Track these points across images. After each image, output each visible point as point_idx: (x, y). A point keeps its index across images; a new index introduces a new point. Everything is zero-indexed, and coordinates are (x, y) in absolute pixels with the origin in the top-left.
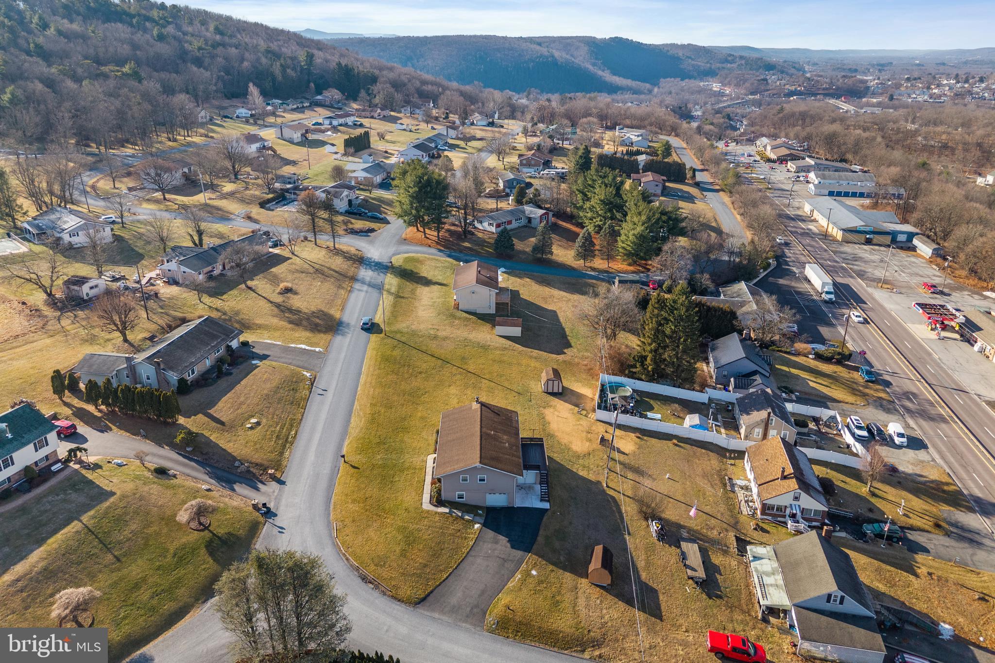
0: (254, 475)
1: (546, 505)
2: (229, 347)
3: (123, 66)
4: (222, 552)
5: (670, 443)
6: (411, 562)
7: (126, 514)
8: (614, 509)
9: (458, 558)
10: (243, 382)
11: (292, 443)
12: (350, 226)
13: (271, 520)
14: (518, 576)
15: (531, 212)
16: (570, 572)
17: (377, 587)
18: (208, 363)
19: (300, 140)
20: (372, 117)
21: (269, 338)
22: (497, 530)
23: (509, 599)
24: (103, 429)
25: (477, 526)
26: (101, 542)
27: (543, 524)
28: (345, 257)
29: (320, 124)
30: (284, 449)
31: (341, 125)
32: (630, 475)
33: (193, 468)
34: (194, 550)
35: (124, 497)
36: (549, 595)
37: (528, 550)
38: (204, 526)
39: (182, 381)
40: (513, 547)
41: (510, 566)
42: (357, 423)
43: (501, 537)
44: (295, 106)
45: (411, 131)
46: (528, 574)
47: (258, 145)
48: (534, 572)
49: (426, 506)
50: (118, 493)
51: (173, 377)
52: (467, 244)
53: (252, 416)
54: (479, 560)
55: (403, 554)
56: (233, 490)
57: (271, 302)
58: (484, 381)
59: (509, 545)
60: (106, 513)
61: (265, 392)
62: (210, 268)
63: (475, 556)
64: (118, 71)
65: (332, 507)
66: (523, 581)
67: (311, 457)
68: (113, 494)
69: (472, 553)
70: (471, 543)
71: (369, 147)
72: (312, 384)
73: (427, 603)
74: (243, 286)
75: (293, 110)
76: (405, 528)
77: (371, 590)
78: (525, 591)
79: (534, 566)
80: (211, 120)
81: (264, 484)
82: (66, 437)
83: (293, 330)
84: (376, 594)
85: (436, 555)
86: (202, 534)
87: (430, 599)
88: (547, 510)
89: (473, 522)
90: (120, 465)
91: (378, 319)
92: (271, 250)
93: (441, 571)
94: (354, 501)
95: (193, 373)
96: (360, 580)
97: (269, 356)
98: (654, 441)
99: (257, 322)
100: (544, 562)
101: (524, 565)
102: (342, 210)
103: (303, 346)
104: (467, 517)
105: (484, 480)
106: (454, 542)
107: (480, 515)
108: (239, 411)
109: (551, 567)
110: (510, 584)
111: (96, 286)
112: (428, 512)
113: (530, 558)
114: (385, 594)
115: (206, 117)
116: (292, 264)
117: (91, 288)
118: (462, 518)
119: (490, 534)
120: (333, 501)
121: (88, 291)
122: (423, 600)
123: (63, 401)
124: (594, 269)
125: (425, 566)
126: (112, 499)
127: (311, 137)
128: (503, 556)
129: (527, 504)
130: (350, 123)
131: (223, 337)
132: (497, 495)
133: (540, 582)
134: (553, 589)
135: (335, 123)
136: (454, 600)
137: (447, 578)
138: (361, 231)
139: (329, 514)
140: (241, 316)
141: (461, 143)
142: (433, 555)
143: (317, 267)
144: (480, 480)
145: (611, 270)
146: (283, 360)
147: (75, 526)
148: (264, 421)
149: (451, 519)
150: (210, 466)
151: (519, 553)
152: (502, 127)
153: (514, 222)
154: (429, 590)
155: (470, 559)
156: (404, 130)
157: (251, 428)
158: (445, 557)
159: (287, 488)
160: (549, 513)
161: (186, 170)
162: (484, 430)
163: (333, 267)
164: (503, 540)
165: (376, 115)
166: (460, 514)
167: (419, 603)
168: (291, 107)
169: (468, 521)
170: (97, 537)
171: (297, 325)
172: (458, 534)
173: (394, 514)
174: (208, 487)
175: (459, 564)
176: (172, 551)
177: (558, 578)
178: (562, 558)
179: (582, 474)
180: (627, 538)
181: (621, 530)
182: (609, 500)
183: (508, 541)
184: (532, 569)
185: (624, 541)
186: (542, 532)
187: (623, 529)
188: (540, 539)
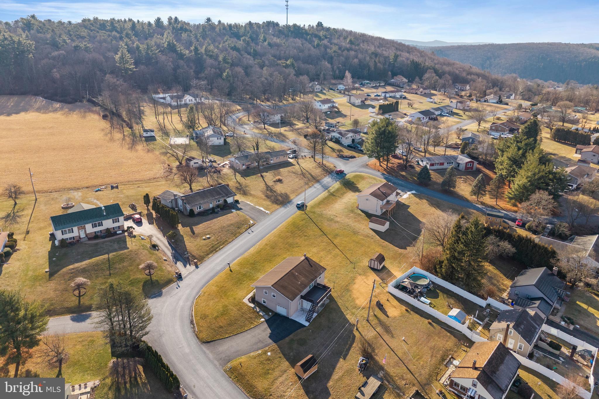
0: (189, 260)
1: (307, 324)
2: (225, 201)
3: (287, 61)
4: (148, 287)
5: (426, 321)
6: (216, 323)
7: (126, 258)
8: (349, 342)
9: (240, 331)
10: (218, 218)
11: (216, 252)
12: (341, 153)
13: (178, 282)
14: (259, 352)
15: (461, 159)
16: (290, 363)
17: (193, 328)
18: (211, 206)
19: (360, 104)
20: (416, 93)
21: (251, 201)
22: (270, 325)
23: (245, 360)
24: (151, 223)
25: (263, 320)
26: (109, 266)
27: (297, 331)
28: (324, 170)
29: (379, 96)
30: (210, 253)
31: (390, 97)
32: (379, 329)
33: (168, 249)
34: (139, 282)
35: (131, 251)
36: (267, 368)
37: (276, 341)
38: (150, 273)
39: (192, 211)
40: (270, 337)
41: (260, 345)
42: (252, 250)
44: (374, 85)
45: (435, 103)
46: (265, 353)
47: (329, 105)
48: (269, 354)
49: (246, 301)
50: (130, 249)
51: (188, 207)
52: (404, 173)
53: (209, 234)
54: (248, 336)
55: (216, 318)
56: (176, 263)
57: (266, 184)
58: (337, 250)
59: (269, 335)
60: (120, 255)
61: (225, 225)
62: (249, 163)
63: (248, 333)
64: (285, 63)
65: (206, 285)
66: (259, 355)
67: (218, 260)
68: (128, 248)
69: (248, 331)
70: (252, 327)
71: (397, 110)
72: (250, 227)
73: (208, 345)
74: (259, 175)
75: (373, 87)
76: (226, 307)
77: (190, 328)
78: (256, 360)
79: (272, 351)
80: (321, 90)
81: (190, 265)
82: (137, 222)
83: (264, 200)
84: (191, 330)
85: (230, 325)
86: (147, 276)
87: (212, 343)
88: (304, 326)
89: (263, 317)
90: (142, 239)
91: (309, 204)
92: (289, 160)
93: (227, 333)
94: (217, 286)
95: (200, 208)
97: (242, 209)
98: (417, 317)
99: (252, 193)
100: (279, 351)
101: (267, 348)
102: (346, 145)
103: (262, 209)
104: (261, 313)
105: (275, 297)
106: (244, 322)
107: (269, 315)
108: (206, 230)
109: (281, 355)
110: (252, 354)
111: (197, 163)
112: (244, 303)
113: (274, 346)
114: (194, 332)
115: (319, 89)
116: (294, 168)
117: (195, 163)
118: (258, 313)
119: (266, 325)
120: (209, 283)
121: (193, 164)
122: (208, 342)
123: (148, 208)
124: (483, 203)
125: (221, 327)
126: (126, 251)
127: (367, 102)
128: (261, 339)
129: (297, 320)
130: (398, 96)
131: (224, 195)
132: (282, 308)
133: (268, 360)
134: (273, 366)
135: (388, 95)
136: (221, 349)
137: (227, 337)
138: (346, 157)
139: (202, 288)
140: (247, 188)
141: (461, 112)
142: (229, 324)
143: (304, 171)
144: (273, 296)
145: (497, 207)
146: (247, 213)
147: (106, 256)
148: (213, 238)
149: (252, 311)
150: (176, 251)
151: (269, 341)
152: (507, 104)
153: (446, 164)
154: (214, 339)
155: (245, 333)
156: (431, 102)
157: (204, 239)
158: (234, 328)
159: (197, 270)
160: (305, 328)
161: (283, 115)
162: (293, 271)
163: (313, 174)
164: (269, 331)
165: (419, 93)
166: (258, 310)
167: (205, 343)
168: (372, 85)
169: (260, 315)
170: (109, 263)
171: (268, 198)
172: (250, 319)
173: (227, 298)
174: (166, 259)
175: (238, 334)
176: (131, 279)
177: (280, 362)
178: (291, 354)
179: (348, 317)
180: (341, 360)
181: (341, 355)
182: (350, 336)
183: (270, 333)
184: (270, 351)
185: (338, 361)
186: (291, 336)
187: (343, 355)
188: (287, 339)
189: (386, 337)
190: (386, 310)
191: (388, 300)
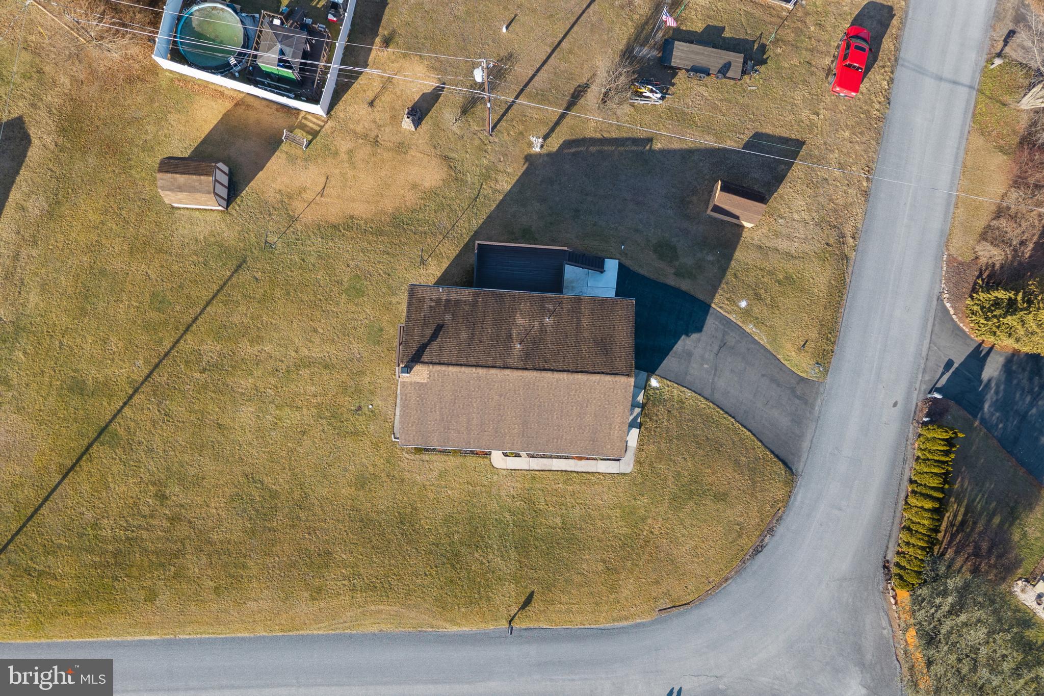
1: (612, 266)
8: (593, 149)
9: (717, 413)
14: (750, 328)
16: (734, 249)
17: (771, 531)
22: (664, 352)
23: (789, 346)
27: (650, 276)
36: (776, 287)
37: (705, 308)
40: (699, 329)
41: (732, 339)
43: (679, 346)
46: (747, 313)
48: (743, 304)
49: (627, 464)
54: (721, 383)
55: (721, 497)
59: (695, 336)
63: (713, 390)
65: (625, 623)
66: (758, 322)
69: (707, 393)
70: (689, 393)
73: (790, 459)
76: (675, 498)
77: (775, 538)
78: (774, 321)
79: (733, 302)
84: (780, 530)
85: (718, 447)
87: (782, 455)
88: (621, 267)
89: (649, 389)
93: (741, 438)
94: (613, 589)
96: (760, 557)
100: (724, 286)
101: (732, 317)
104: (642, 399)
106: (692, 420)
109: (729, 276)
110: (763, 340)
112: (638, 462)
113: (719, 304)
114: (781, 518)
118: (644, 407)
119: (671, 363)
120: (608, 625)
122: (785, 464)
125: (737, 462)
128: (716, 348)
133: (758, 297)
134: (765, 280)
136: (784, 422)
137: (749, 430)
139: (637, 626)
142: (720, 452)
151: (710, 323)
154: (771, 456)
155: (717, 396)
158: (719, 434)
160: (624, 261)
164: (684, 344)
166: (638, 410)
167: (790, 469)
169: (647, 397)
172: (675, 412)
173: (645, 518)
175: (728, 412)
177: (747, 270)
178: (710, 258)
179: (505, 184)
180: (657, 146)
181: (642, 153)
182: (574, 154)
183: (687, 335)
184: (738, 306)
185: (665, 152)
186: (672, 281)
187: (640, 148)
188: (685, 285)
189: (522, 71)
190: (417, 97)
191: (371, 104)
